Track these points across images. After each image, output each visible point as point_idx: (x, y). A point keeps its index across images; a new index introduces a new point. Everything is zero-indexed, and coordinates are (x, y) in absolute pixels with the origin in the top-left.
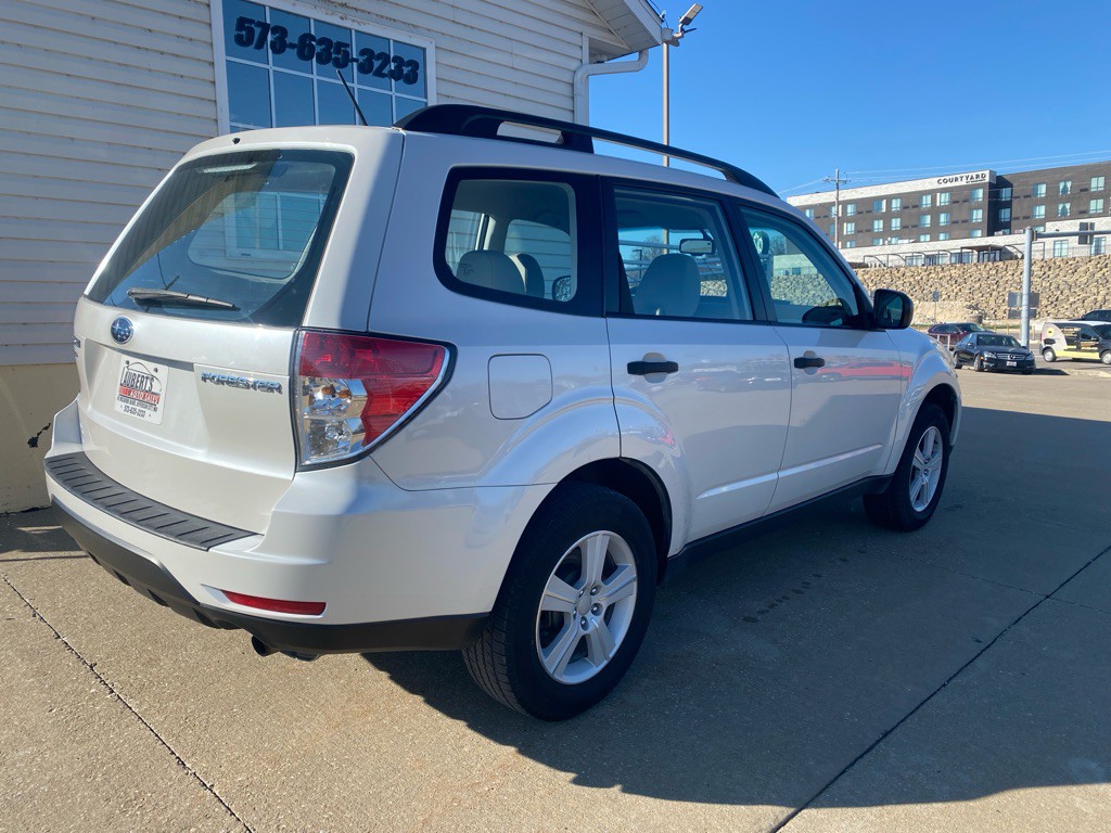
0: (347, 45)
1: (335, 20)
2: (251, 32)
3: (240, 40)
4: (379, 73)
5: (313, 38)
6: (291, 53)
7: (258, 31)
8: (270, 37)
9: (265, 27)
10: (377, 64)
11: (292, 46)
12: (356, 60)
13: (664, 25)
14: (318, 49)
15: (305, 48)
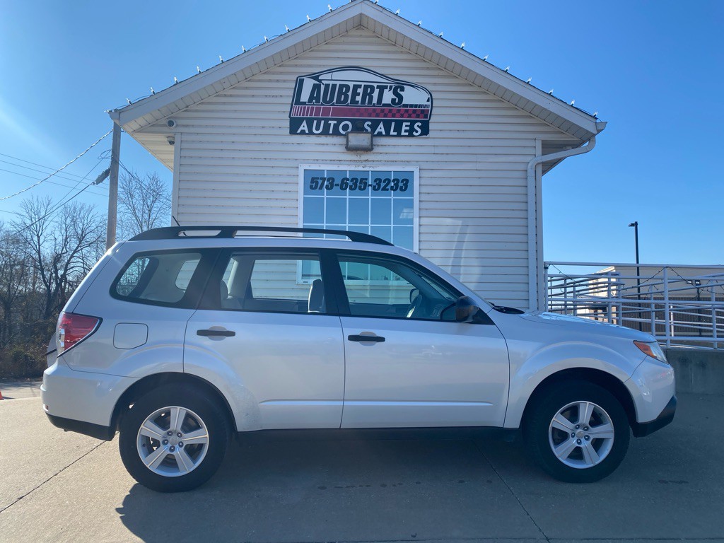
0: (366, 179)
1: (361, 169)
2: (317, 183)
3: (311, 187)
4: (385, 189)
5: (348, 179)
6: (336, 189)
7: (320, 182)
8: (325, 183)
9: (324, 179)
10: (383, 185)
11: (337, 185)
12: (371, 185)
13: (598, 121)
14: (350, 183)
15: (344, 185)
